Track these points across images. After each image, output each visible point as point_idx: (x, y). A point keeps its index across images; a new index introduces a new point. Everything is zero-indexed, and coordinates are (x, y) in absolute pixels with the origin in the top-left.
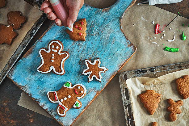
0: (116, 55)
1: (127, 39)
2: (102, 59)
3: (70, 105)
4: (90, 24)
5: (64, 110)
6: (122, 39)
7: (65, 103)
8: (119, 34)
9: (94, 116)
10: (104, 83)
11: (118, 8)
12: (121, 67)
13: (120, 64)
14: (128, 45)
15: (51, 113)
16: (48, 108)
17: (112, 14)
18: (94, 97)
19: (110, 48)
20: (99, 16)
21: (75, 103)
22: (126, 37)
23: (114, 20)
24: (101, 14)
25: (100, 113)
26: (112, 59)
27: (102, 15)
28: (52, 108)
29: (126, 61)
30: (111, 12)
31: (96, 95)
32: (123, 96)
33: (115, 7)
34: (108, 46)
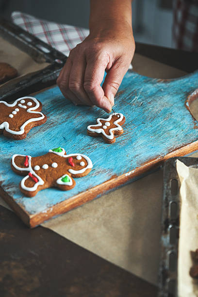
0: (166, 135)
1: (195, 120)
2: (138, 135)
3: (51, 179)
4: (131, 92)
5: (36, 183)
6: (184, 118)
7: (42, 173)
8: (181, 111)
9: (94, 219)
10: (131, 167)
11: (187, 82)
12: (173, 151)
13: (172, 147)
14: (194, 127)
15: (7, 187)
16: (4, 181)
17: (175, 87)
18: (106, 182)
19: (158, 124)
20: (149, 85)
21: (63, 177)
22: (193, 117)
23: (177, 93)
24: (153, 83)
25: (110, 216)
26: (157, 138)
27: (155, 85)
28: (13, 182)
29: (186, 145)
30: (172, 84)
31: (110, 180)
32: (165, 188)
33: (182, 80)
34: (155, 121)
